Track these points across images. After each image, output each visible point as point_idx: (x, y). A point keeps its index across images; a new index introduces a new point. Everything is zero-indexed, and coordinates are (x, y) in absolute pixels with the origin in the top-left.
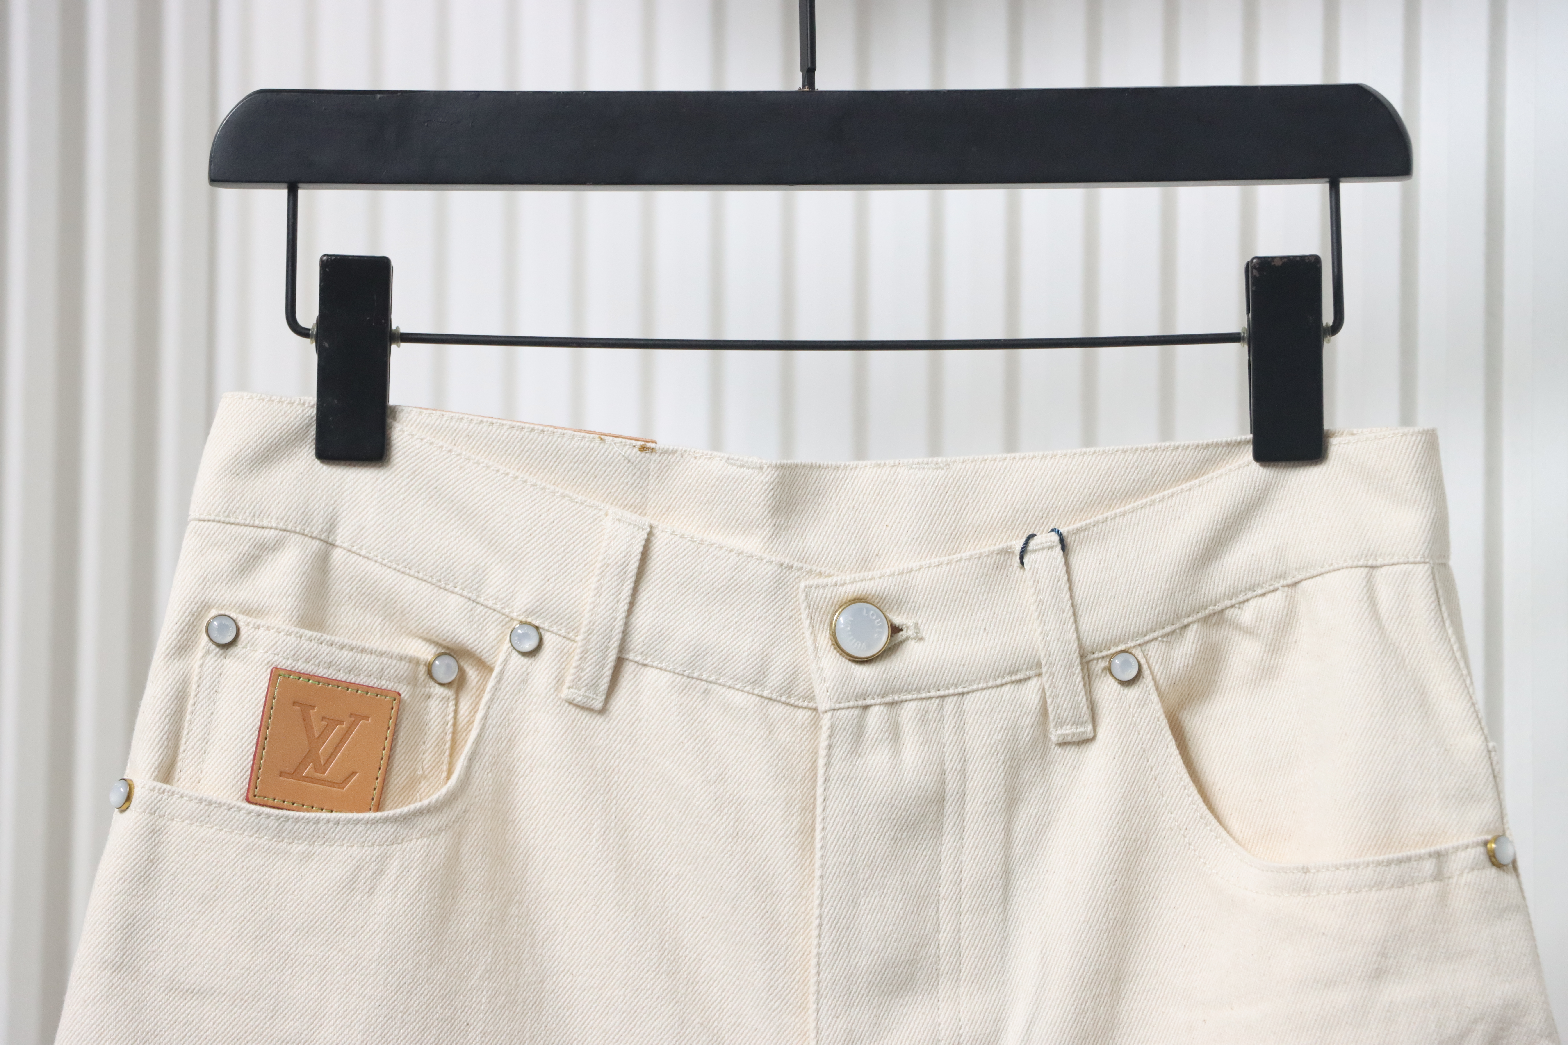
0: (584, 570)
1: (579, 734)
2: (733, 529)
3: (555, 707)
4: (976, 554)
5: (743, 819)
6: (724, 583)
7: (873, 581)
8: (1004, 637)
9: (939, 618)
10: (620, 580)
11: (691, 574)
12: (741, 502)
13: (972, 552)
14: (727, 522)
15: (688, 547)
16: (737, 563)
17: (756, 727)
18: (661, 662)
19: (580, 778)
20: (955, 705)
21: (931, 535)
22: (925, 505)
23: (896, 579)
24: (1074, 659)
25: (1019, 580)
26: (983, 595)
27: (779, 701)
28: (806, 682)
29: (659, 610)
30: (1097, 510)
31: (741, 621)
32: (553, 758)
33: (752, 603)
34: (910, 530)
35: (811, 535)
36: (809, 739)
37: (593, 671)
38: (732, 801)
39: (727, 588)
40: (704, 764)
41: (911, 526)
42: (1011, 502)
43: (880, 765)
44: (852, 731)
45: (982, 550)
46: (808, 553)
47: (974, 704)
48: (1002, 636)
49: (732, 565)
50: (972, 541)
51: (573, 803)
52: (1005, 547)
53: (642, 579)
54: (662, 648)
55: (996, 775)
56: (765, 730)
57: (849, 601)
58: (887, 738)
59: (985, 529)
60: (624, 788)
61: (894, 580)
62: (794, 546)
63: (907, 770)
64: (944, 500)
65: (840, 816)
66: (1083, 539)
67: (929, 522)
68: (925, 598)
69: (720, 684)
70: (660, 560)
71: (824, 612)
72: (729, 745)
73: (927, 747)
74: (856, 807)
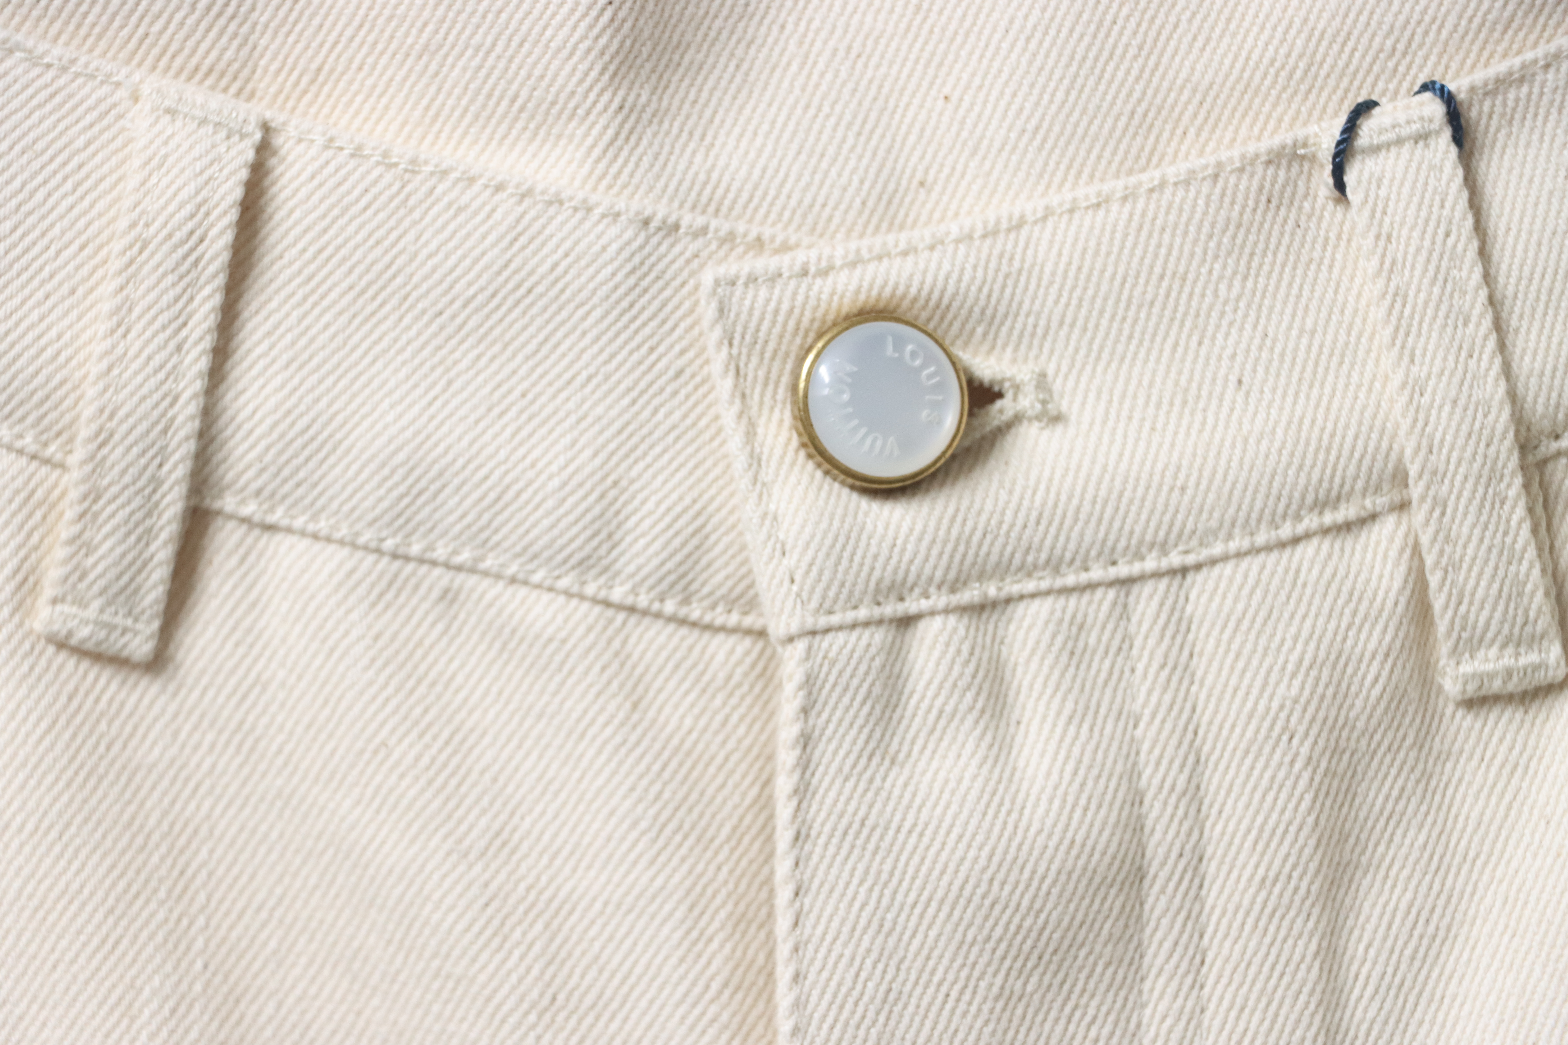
0: (78, 260)
1: (91, 732)
2: (504, 126)
3: (17, 658)
4: (1206, 167)
5: (570, 955)
6: (482, 282)
7: (911, 258)
8: (1295, 403)
9: (1105, 356)
10: (183, 284)
11: (387, 259)
12: (521, 45)
13: (1196, 162)
14: (484, 106)
15: (375, 182)
16: (518, 221)
17: (594, 690)
18: (315, 518)
19: (96, 858)
20: (1162, 604)
21: (1072, 120)
22: (1052, 32)
23: (979, 251)
24: (1503, 456)
25: (1332, 235)
26: (1230, 286)
27: (658, 615)
28: (733, 557)
29: (301, 368)
30: (1552, 23)
31: (537, 389)
32: (16, 804)
33: (566, 336)
34: (1014, 107)
35: (728, 134)
36: (748, 720)
37: (119, 550)
38: (533, 905)
39: (493, 296)
40: (451, 805)
41: (1014, 95)
42: (1302, 13)
43: (952, 785)
44: (869, 692)
45: (1224, 156)
46: (723, 185)
47: (1217, 599)
48: (1290, 399)
49: (502, 229)
50: (1192, 131)
51: (79, 932)
52: (1289, 142)
53: (249, 281)
54: (316, 477)
55: (1289, 799)
56: (619, 699)
57: (847, 318)
58: (971, 709)
59: (1230, 96)
60: (229, 880)
61: (973, 254)
62: (681, 167)
63: (1032, 798)
64: (1109, 18)
65: (843, 937)
66: (1514, 110)
67: (1066, 82)
68: (1063, 300)
69: (486, 574)
70: (297, 223)
71: (775, 352)
72: (519, 746)
73: (1086, 727)
74: (888, 909)
